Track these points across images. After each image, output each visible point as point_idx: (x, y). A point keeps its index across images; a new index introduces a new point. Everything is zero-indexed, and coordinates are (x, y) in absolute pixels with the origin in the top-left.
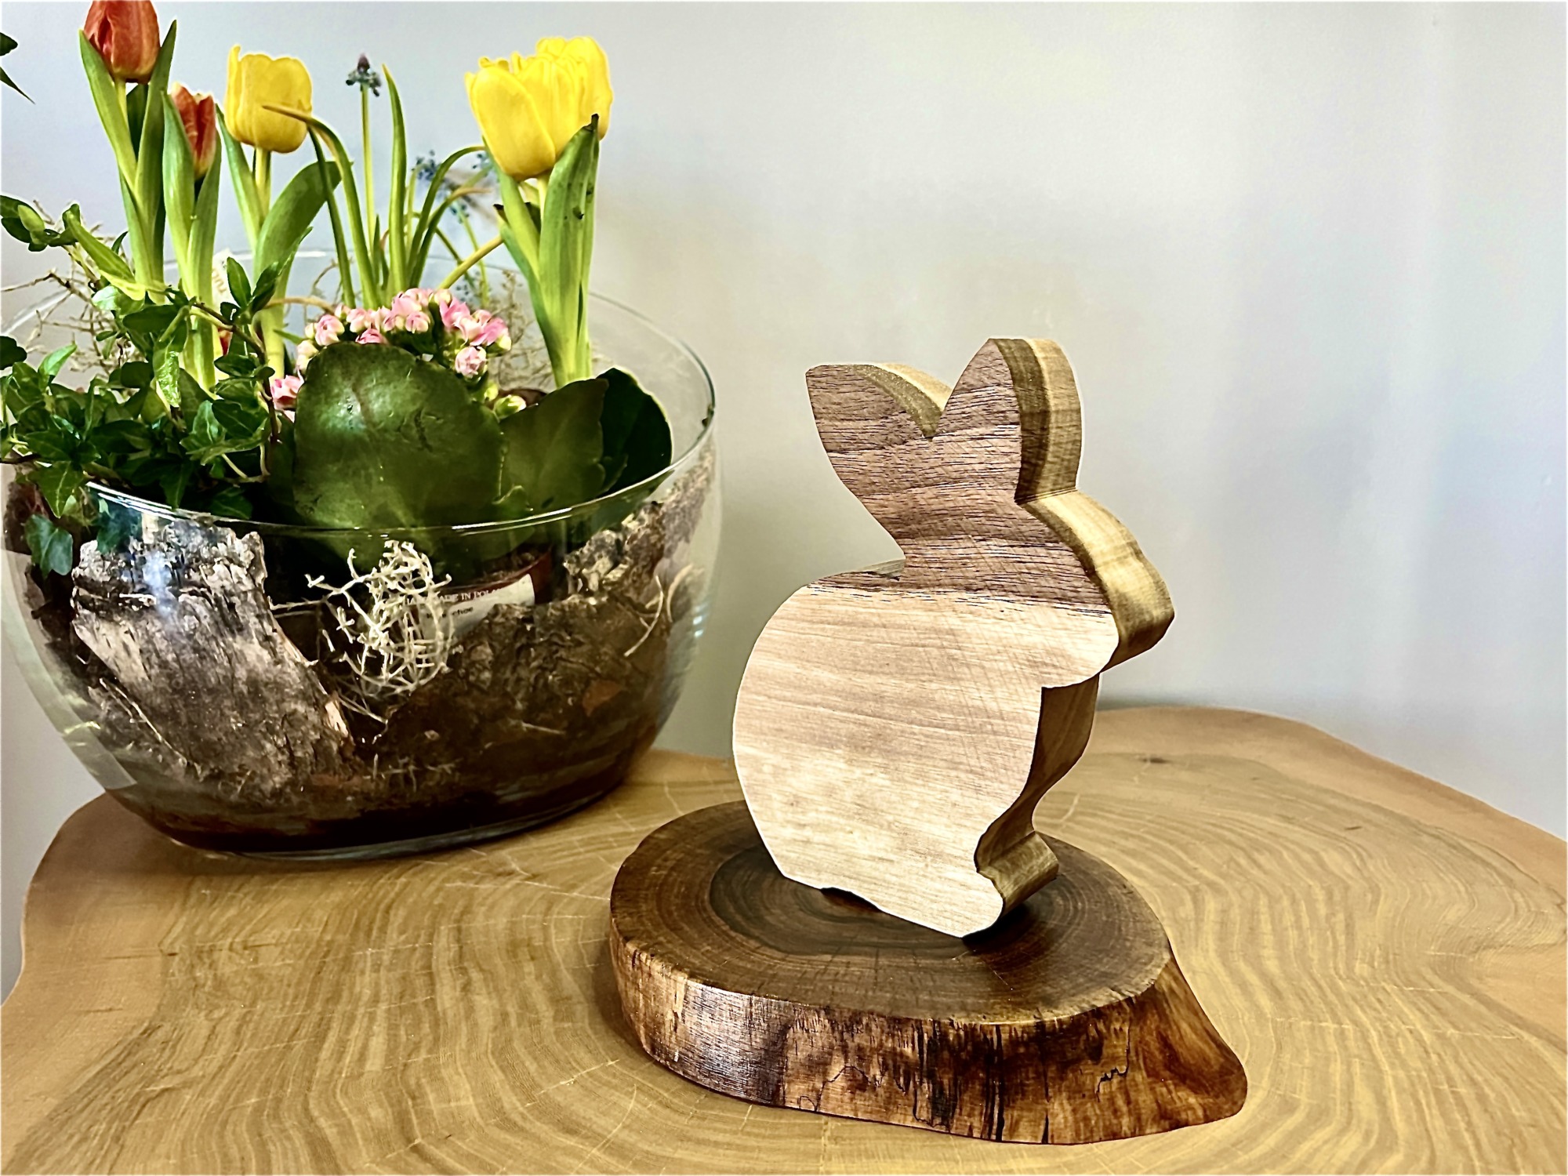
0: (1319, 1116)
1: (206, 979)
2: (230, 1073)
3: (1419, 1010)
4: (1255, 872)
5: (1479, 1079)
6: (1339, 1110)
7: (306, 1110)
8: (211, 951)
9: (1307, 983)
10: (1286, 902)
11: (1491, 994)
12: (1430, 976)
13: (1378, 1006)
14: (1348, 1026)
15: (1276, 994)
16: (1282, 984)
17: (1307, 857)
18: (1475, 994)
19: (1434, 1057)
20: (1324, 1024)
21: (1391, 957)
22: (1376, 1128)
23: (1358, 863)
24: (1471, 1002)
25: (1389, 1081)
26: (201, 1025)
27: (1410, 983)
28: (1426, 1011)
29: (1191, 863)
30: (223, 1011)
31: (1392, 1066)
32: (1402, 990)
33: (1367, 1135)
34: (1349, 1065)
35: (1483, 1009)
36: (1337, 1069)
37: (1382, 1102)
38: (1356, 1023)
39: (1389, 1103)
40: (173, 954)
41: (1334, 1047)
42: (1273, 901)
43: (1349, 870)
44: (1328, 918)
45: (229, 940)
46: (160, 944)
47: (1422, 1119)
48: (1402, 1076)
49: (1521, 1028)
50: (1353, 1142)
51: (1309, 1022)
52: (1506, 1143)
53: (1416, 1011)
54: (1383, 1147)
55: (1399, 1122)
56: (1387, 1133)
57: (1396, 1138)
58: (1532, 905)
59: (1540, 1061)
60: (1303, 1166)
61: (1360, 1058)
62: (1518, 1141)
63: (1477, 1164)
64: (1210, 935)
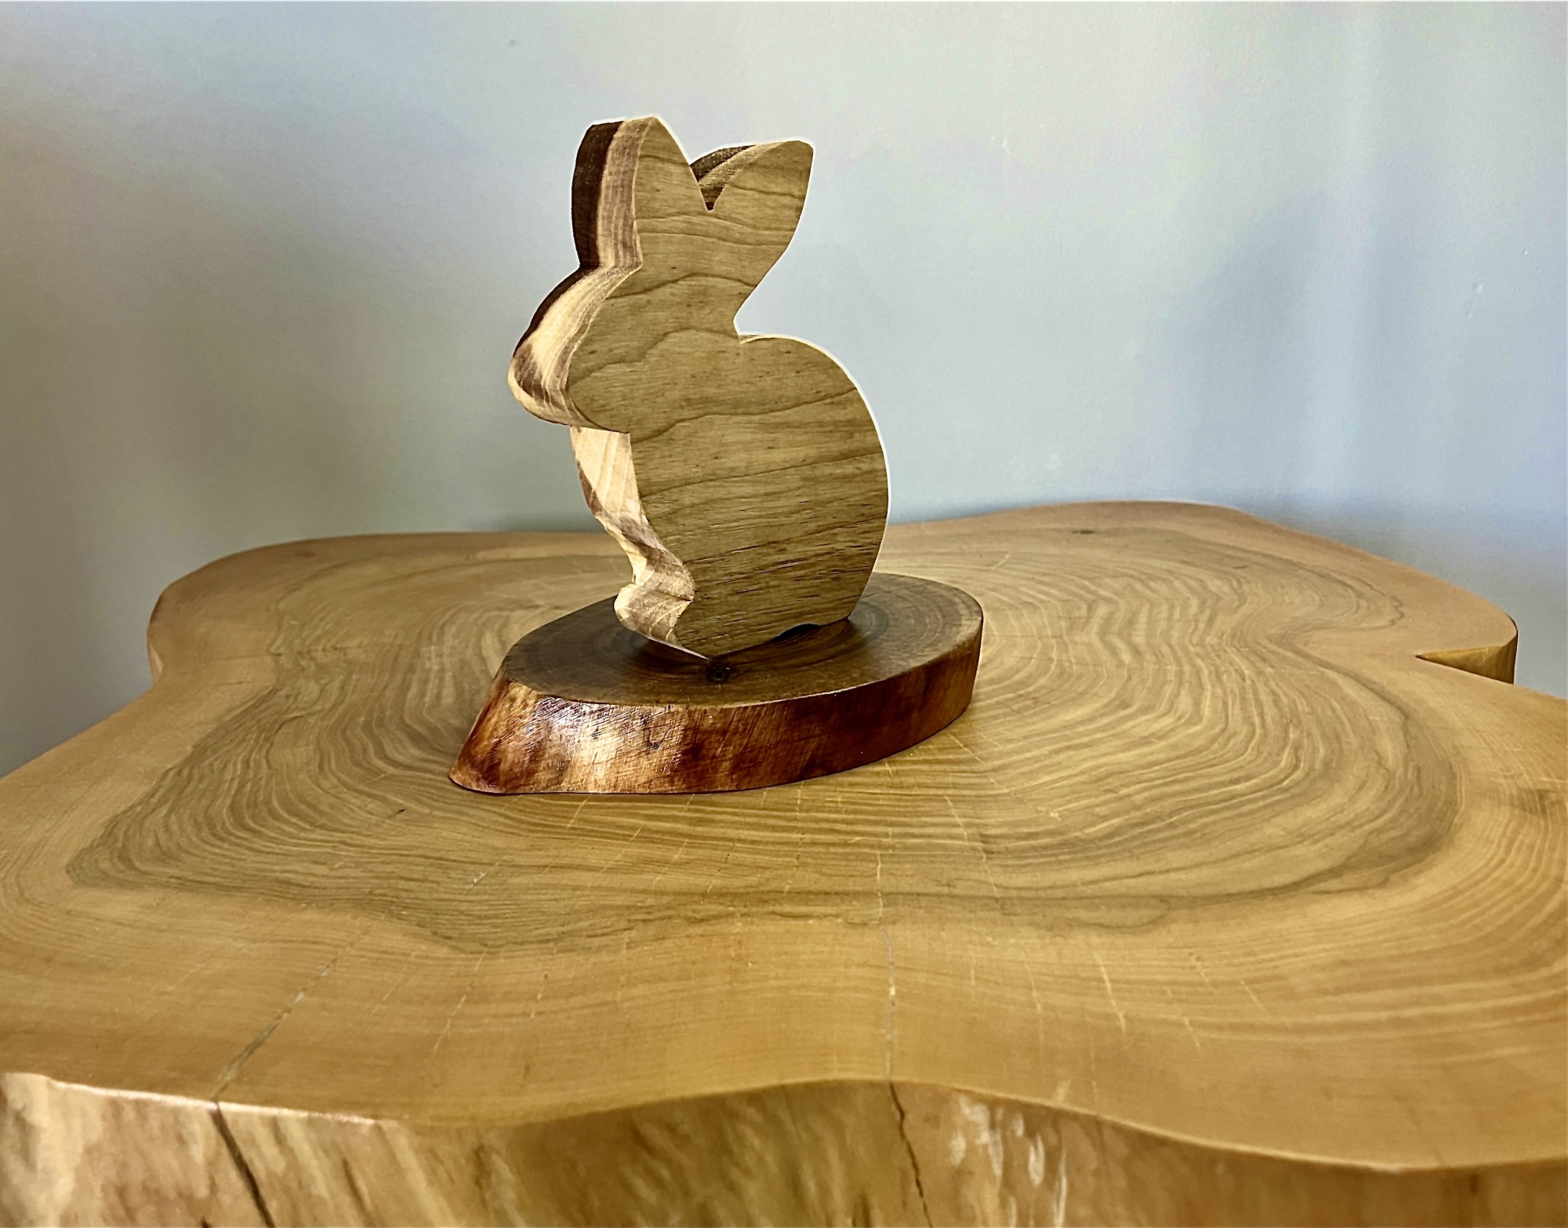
0: (1145, 710)
1: (309, 667)
2: (341, 709)
3: (1249, 660)
4: (1147, 592)
5: (1280, 692)
6: (1163, 708)
9: (1165, 649)
10: (1165, 607)
11: (1312, 653)
12: (1264, 642)
13: (1216, 658)
14: (1187, 668)
15: (1136, 652)
16: (1143, 648)
17: (1192, 583)
18: (1299, 653)
19: (1248, 682)
20: (1169, 667)
21: (1238, 634)
22: (1187, 716)
23: (1235, 585)
24: (1289, 654)
25: (1208, 693)
26: (312, 687)
27: (1247, 646)
28: (1253, 659)
29: (1093, 588)
30: (328, 680)
31: (1213, 686)
32: (1239, 650)
33: (1180, 718)
34: (1180, 685)
35: (1300, 659)
36: (1168, 690)
37: (1197, 703)
38: (1194, 666)
39: (1203, 704)
40: (279, 655)
41: (1171, 677)
42: (1152, 605)
43: (1226, 589)
44: (1196, 615)
45: (320, 648)
46: (267, 651)
47: (1226, 712)
48: (1219, 691)
49: (1326, 668)
50: (1168, 721)
51: (1157, 667)
52: (1285, 721)
53: (1245, 661)
54: (1190, 723)
55: (1207, 712)
56: (1196, 717)
57: (1201, 719)
58: (1373, 607)
59: (1334, 683)
60: (1125, 731)
61: (1190, 683)
62: (1295, 721)
63: (1258, 731)
64: (1095, 625)
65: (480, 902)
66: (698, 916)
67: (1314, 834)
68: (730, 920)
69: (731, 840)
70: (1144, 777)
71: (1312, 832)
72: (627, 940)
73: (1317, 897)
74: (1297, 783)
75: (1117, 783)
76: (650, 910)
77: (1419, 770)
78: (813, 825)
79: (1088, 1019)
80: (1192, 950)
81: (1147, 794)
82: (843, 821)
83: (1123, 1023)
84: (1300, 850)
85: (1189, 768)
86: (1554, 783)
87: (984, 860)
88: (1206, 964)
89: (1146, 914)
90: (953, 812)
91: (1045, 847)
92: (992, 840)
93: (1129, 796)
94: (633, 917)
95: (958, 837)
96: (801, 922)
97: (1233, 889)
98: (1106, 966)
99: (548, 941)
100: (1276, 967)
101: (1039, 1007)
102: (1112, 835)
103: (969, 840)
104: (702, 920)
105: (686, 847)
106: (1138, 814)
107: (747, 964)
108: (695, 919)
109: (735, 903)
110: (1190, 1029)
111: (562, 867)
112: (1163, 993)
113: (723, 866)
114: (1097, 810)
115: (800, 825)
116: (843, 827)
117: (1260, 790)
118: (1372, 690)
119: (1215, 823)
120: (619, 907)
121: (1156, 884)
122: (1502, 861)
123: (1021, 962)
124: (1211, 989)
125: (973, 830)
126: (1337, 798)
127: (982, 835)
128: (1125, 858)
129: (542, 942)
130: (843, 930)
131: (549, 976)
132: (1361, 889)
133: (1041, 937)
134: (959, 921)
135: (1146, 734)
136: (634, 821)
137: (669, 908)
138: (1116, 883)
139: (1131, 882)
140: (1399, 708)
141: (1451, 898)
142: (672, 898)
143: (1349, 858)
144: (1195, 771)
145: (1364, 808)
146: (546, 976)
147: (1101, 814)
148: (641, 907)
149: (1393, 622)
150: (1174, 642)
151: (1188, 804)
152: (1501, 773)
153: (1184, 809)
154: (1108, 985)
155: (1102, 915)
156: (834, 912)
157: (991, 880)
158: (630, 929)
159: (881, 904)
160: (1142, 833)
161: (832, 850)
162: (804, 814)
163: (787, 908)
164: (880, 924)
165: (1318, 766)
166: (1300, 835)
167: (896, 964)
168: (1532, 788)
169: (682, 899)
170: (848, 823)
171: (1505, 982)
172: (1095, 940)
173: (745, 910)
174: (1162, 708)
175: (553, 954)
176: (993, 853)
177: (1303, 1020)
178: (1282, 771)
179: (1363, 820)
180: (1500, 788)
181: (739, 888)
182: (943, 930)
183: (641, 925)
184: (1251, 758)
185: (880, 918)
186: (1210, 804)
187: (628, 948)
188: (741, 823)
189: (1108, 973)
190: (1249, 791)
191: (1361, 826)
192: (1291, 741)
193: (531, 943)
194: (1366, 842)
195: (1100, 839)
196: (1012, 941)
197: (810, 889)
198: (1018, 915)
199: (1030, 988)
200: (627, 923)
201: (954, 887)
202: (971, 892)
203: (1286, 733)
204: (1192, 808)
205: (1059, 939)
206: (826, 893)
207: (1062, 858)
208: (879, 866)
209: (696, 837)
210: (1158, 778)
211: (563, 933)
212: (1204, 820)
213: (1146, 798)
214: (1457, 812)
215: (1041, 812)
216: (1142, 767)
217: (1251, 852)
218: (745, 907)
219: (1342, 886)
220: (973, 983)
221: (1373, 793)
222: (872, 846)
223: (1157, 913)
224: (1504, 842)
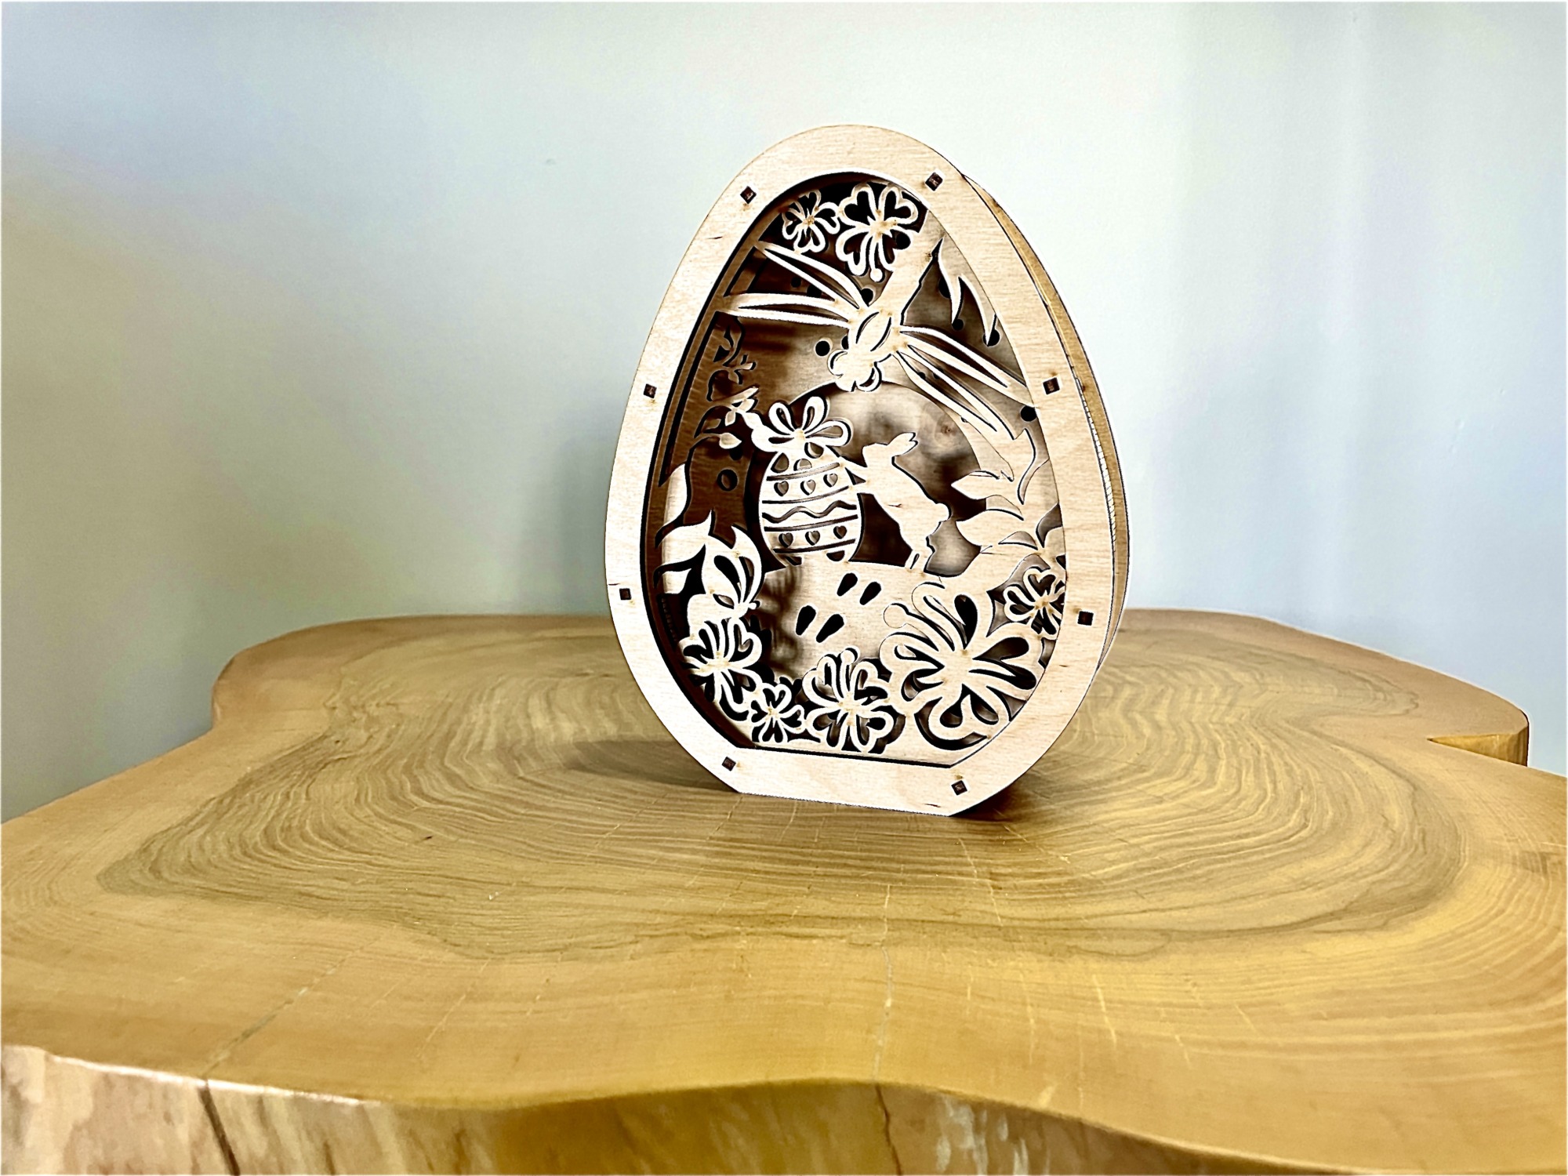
0: (1159, 775)
1: (361, 718)
2: (385, 752)
3: (1265, 736)
4: (1172, 680)
5: (1294, 764)
6: (1179, 772)
7: (442, 764)
8: (363, 706)
9: (1185, 725)
10: (1188, 692)
11: (1327, 733)
12: (1281, 723)
13: (1234, 734)
14: (1205, 742)
15: (1157, 727)
16: (1163, 724)
17: (1217, 674)
18: (1314, 733)
19: (1263, 755)
20: (1187, 740)
21: (1257, 715)
22: (1202, 780)
23: (1258, 677)
24: (1306, 734)
25: (1223, 763)
26: (363, 735)
27: (1264, 726)
28: (1269, 736)
29: (1121, 674)
30: (376, 729)
31: (1228, 757)
32: (1256, 728)
33: (1194, 782)
34: (1196, 755)
35: (1316, 738)
36: (1186, 759)
37: (1212, 770)
38: (1211, 740)
39: (1218, 771)
40: (334, 708)
41: (1189, 747)
42: (1176, 690)
43: (1249, 679)
44: (1216, 699)
45: (374, 703)
46: (324, 705)
47: (1240, 778)
48: (1235, 762)
49: (1341, 746)
50: (1182, 784)
51: (1176, 740)
52: (1296, 788)
53: (1262, 737)
54: (1203, 786)
55: (1221, 778)
56: (1211, 781)
57: (1215, 784)
58: (1389, 698)
59: (1346, 759)
60: (1140, 791)
61: (1207, 755)
62: (1306, 787)
63: (1269, 795)
64: (1119, 703)
65: (493, 916)
66: (705, 934)
67: (1318, 883)
68: (736, 937)
69: (746, 870)
70: (1153, 830)
71: (1316, 881)
72: (631, 952)
73: (1317, 936)
74: (1304, 840)
75: (1128, 835)
76: (658, 927)
77: (1424, 832)
78: (827, 860)
79: (1079, 1033)
80: (1189, 977)
81: (1155, 844)
82: (855, 858)
83: (1114, 1037)
84: (1304, 895)
85: (1200, 823)
86: (1558, 847)
87: (992, 894)
88: (1202, 989)
89: (1148, 945)
90: (966, 853)
91: (1051, 885)
92: (1002, 878)
93: (1138, 845)
94: (642, 933)
95: (970, 875)
96: (806, 942)
97: (1235, 927)
98: (1102, 988)
99: (554, 950)
100: (1272, 994)
101: (1032, 1021)
102: (1119, 877)
103: (979, 877)
104: (708, 937)
105: (701, 875)
106: (1145, 860)
107: (747, 975)
108: (701, 936)
109: (742, 924)
110: (1181, 1045)
111: (578, 889)
112: (1157, 1013)
113: (735, 892)
114: (1106, 855)
115: (814, 859)
116: (858, 862)
117: (1267, 844)
118: (1384, 766)
119: (1221, 870)
120: (628, 924)
121: (1158, 920)
122: (1502, 911)
123: (1018, 982)
124: (1206, 1011)
125: (985, 869)
126: (1343, 853)
127: (991, 873)
128: (1129, 897)
129: (548, 951)
130: (845, 950)
131: (551, 981)
132: (1360, 930)
133: (1039, 961)
134: (960, 945)
135: (1161, 794)
136: (652, 852)
137: (676, 926)
138: (1120, 917)
139: (1134, 917)
140: (1408, 781)
141: (1450, 940)
142: (681, 917)
143: (1352, 903)
144: (1205, 826)
145: (1369, 862)
146: (548, 980)
147: (1110, 859)
148: (650, 925)
149: (1407, 711)
150: (1193, 720)
151: (1198, 853)
152: (1505, 838)
153: (1191, 858)
154: (1103, 1004)
155: (1102, 944)
156: (839, 934)
157: (996, 911)
158: (637, 942)
159: (886, 928)
160: (1149, 876)
161: (843, 881)
162: (819, 851)
163: (794, 929)
164: (882, 946)
165: (1326, 825)
166: (1304, 883)
167: (894, 980)
168: (1534, 850)
169: (691, 919)
170: (861, 859)
171: (1499, 1013)
172: (1093, 965)
173: (750, 930)
174: (1177, 773)
175: (557, 962)
176: (1001, 889)
177: (1295, 1040)
178: (1289, 829)
179: (1366, 872)
180: (1504, 849)
181: (748, 910)
182: (945, 952)
183: (647, 939)
184: (1261, 817)
185: (884, 941)
186: (1219, 854)
187: (632, 958)
188: (756, 857)
189: (1104, 994)
190: (1257, 844)
191: (1366, 876)
192: (1301, 805)
193: (537, 951)
194: (1368, 891)
195: (1107, 880)
196: (1012, 963)
197: (818, 913)
198: (1020, 941)
199: (1024, 1004)
200: (633, 938)
201: (960, 916)
202: (975, 921)
203: (1297, 796)
204: (1199, 856)
205: (1057, 964)
206: (833, 918)
207: (1067, 895)
208: (888, 896)
209: (711, 867)
210: (1168, 831)
211: (570, 944)
212: (1212, 867)
213: (1155, 847)
214: (1460, 868)
215: (1051, 855)
216: (1152, 821)
217: (1256, 896)
218: (752, 927)
219: (1340, 927)
220: (969, 997)
221: (1379, 849)
222: (883, 880)
223: (1158, 944)
224: (1505, 894)
